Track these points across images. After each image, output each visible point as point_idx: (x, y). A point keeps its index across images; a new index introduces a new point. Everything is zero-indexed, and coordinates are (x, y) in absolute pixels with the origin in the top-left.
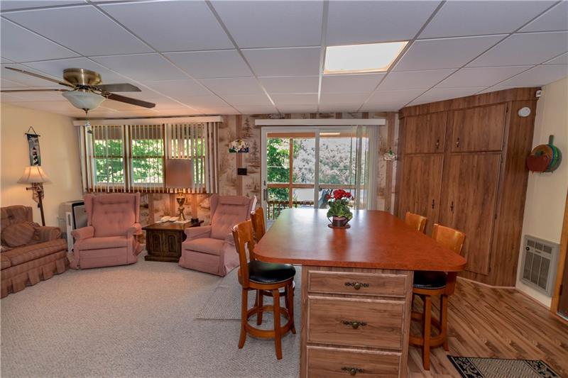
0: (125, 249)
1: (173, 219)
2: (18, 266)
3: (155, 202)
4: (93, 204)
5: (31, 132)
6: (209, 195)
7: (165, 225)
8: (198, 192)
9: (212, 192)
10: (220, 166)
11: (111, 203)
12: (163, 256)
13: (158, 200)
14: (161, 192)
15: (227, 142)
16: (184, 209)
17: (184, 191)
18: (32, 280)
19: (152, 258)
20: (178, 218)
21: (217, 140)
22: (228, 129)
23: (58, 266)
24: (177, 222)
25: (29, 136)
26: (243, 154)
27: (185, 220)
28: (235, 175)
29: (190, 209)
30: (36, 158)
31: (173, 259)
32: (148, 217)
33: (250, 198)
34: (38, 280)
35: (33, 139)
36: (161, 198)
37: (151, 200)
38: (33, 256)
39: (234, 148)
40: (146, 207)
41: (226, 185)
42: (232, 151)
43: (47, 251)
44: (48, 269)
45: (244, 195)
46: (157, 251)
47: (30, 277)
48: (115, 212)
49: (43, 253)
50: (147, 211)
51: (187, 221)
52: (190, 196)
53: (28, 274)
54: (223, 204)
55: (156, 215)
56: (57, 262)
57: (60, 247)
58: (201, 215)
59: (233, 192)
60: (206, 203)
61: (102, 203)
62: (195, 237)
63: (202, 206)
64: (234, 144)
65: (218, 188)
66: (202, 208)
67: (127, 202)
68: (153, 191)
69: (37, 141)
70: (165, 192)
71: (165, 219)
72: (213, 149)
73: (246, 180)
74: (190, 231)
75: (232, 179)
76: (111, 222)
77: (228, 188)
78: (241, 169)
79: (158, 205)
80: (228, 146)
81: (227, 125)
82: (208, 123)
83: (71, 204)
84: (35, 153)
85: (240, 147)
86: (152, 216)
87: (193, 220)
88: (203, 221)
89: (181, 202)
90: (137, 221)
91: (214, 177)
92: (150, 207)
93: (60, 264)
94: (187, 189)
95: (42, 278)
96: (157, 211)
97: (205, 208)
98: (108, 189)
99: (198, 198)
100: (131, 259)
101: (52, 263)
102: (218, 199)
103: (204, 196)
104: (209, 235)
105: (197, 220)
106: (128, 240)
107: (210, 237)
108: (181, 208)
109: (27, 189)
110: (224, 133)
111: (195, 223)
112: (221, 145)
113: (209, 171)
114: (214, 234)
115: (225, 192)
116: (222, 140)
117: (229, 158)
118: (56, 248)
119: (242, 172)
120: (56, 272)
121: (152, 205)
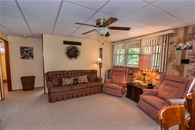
0: (118, 90)
1: (141, 82)
2: (89, 88)
3: (134, 73)
4: (113, 71)
5: (101, 48)
6: (160, 73)
7: (136, 84)
8: (154, 71)
9: (162, 72)
10: (169, 58)
11: (118, 72)
12: (132, 98)
13: (135, 72)
14: (137, 69)
15: (175, 44)
16: (145, 78)
17: (147, 70)
18: (92, 93)
19: (128, 97)
20: (142, 82)
21: (168, 44)
22: (177, 36)
23: (99, 91)
24: (141, 84)
25: (100, 49)
26: (187, 50)
27: (145, 83)
28: (179, 63)
29: (149, 79)
30: (101, 55)
31: (136, 101)
32: (131, 79)
33: (190, 79)
34: (93, 93)
35: (101, 50)
36: (137, 72)
37: (133, 72)
38: (92, 86)
39: (180, 47)
40: (131, 74)
41: (171, 68)
42: (179, 49)
43: (96, 85)
44: (96, 91)
45: (185, 76)
46: (130, 94)
47: (92, 92)
48: (119, 75)
49: (95, 86)
50: (131, 76)
51: (146, 84)
52: (150, 73)
53: (91, 91)
54: (168, 80)
55: (134, 79)
56: (99, 89)
57: (100, 85)
58: (154, 82)
59: (176, 73)
60: (158, 77)
61: (116, 71)
62: (147, 94)
63: (156, 78)
64: (181, 45)
65: (166, 70)
66: (155, 79)
67: (123, 72)
68: (134, 68)
69: (102, 50)
70: (139, 69)
71: (136, 81)
72: (165, 49)
73: (187, 67)
74: (145, 90)
75: (177, 66)
76: (117, 79)
77: (173, 70)
78: (184, 60)
79: (135, 74)
80: (176, 46)
81: (176, 34)
82: (164, 35)
83: (108, 70)
84: (101, 54)
85: (186, 46)
86: (133, 79)
87: (149, 85)
88: (155, 86)
89: (145, 75)
90: (126, 80)
91: (164, 64)
92: (132, 75)
93: (100, 90)
94: (148, 69)
95: (95, 93)
96: (135, 77)
97: (157, 79)
98: (119, 66)
99: (154, 74)
100: (120, 95)
101: (98, 89)
102: (165, 76)
103: (157, 73)
104: (156, 95)
105: (151, 85)
106: (120, 87)
107: (156, 96)
108: (144, 78)
109: (98, 65)
110: (174, 39)
111: (150, 86)
112: (171, 46)
113: (162, 60)
114: (159, 95)
115: (170, 72)
116: (172, 43)
117: (176, 53)
118: (99, 85)
119: (185, 61)
120: (98, 92)
121: (133, 74)
